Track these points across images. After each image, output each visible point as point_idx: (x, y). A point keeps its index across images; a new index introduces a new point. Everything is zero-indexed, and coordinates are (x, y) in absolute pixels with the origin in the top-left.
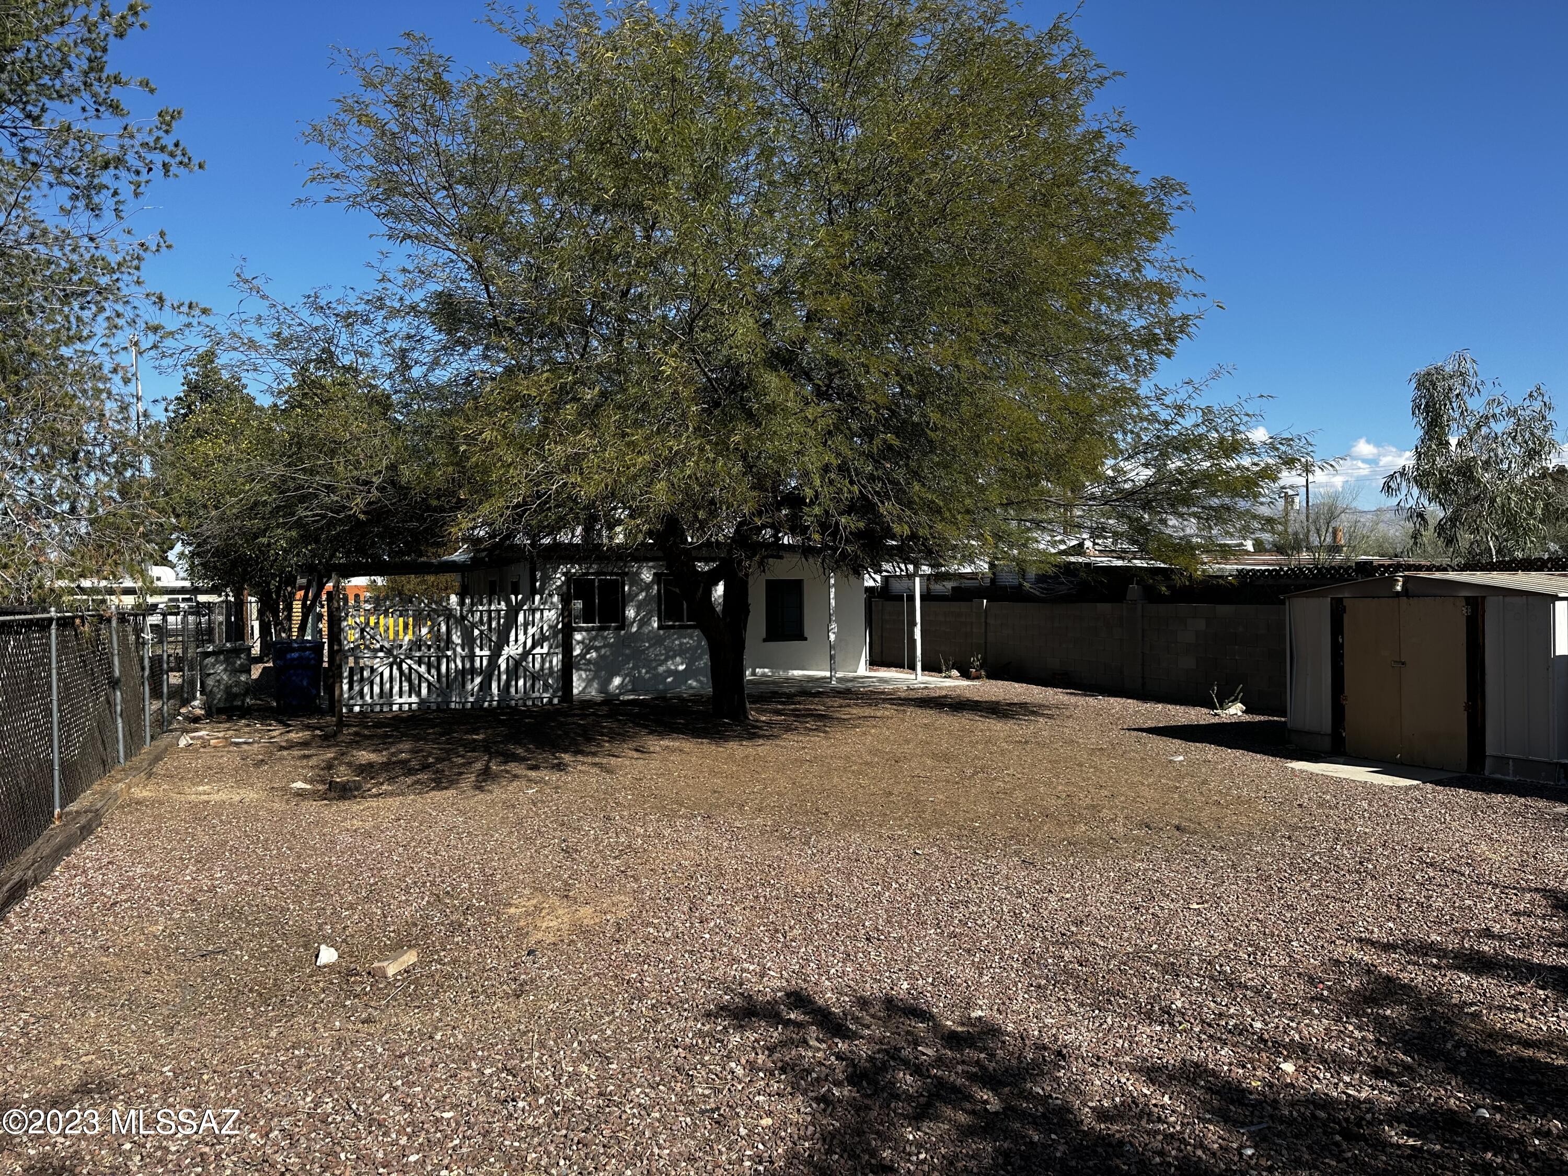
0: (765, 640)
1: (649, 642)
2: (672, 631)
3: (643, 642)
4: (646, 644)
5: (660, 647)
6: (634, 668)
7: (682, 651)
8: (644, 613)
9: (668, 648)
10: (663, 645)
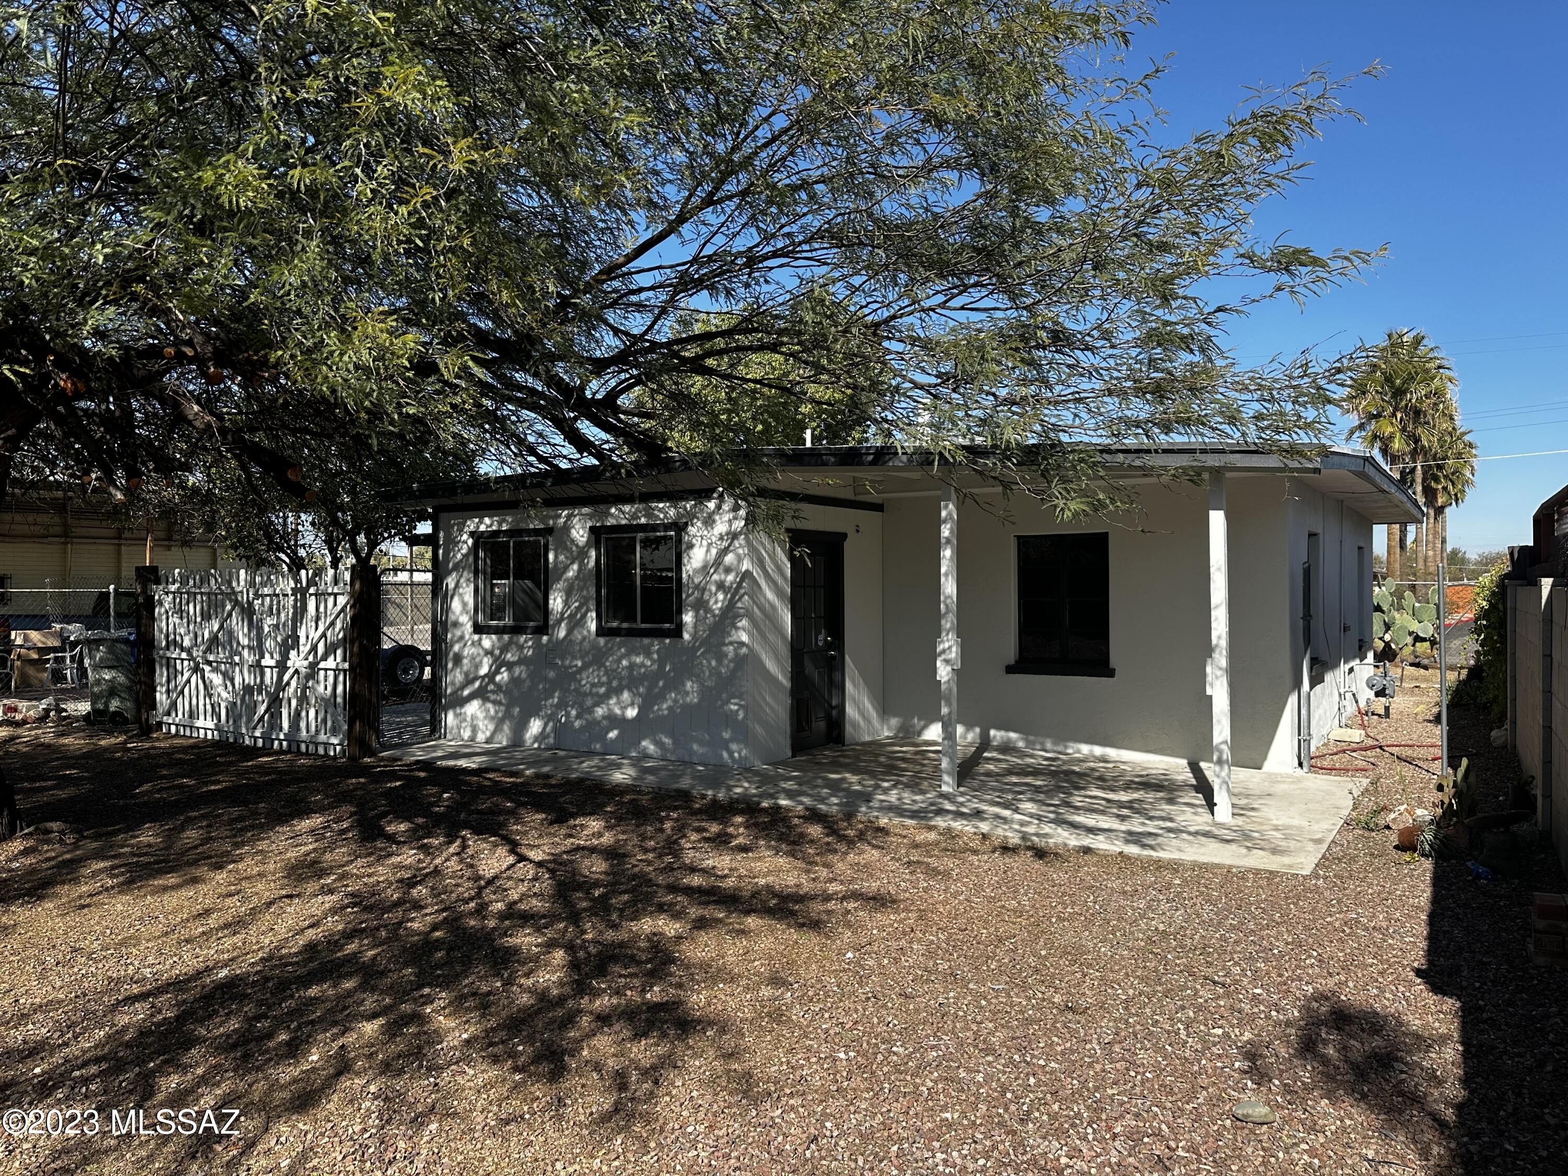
0: (1010, 670)
1: (582, 658)
2: (618, 639)
3: (574, 658)
4: (579, 663)
5: (599, 669)
6: (563, 705)
7: (631, 681)
8: (577, 604)
9: (609, 673)
10: (603, 665)
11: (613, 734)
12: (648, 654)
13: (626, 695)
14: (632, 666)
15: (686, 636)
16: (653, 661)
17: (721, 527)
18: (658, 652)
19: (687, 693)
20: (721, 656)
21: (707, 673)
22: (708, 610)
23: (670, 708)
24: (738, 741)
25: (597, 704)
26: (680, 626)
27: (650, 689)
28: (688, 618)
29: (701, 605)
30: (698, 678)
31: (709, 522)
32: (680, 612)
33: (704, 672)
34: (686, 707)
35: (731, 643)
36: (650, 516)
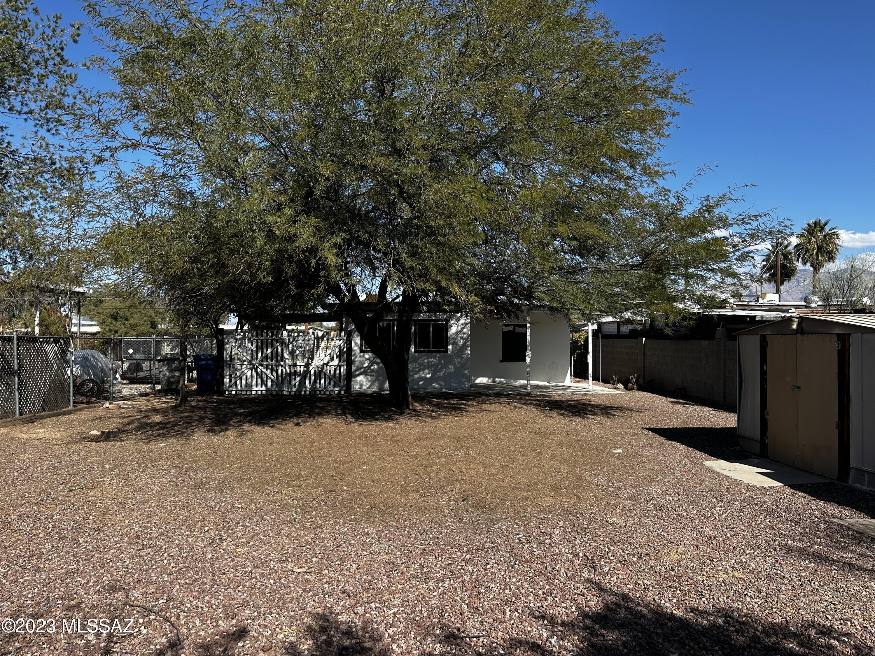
0: (501, 361)
2: (423, 354)
5: (415, 363)
7: (429, 366)
9: (420, 364)
10: (417, 362)
11: (421, 383)
12: (435, 358)
13: (427, 371)
14: (429, 362)
15: (449, 352)
16: (437, 360)
17: (462, 321)
18: (438, 357)
19: (450, 369)
20: (461, 358)
21: (457, 363)
22: (457, 345)
23: (443, 374)
24: (468, 382)
25: (415, 374)
26: (447, 350)
27: (436, 368)
28: (450, 347)
29: (455, 344)
30: (454, 364)
31: (458, 320)
32: (447, 346)
33: (455, 362)
34: (449, 373)
35: (465, 354)
36: (436, 316)
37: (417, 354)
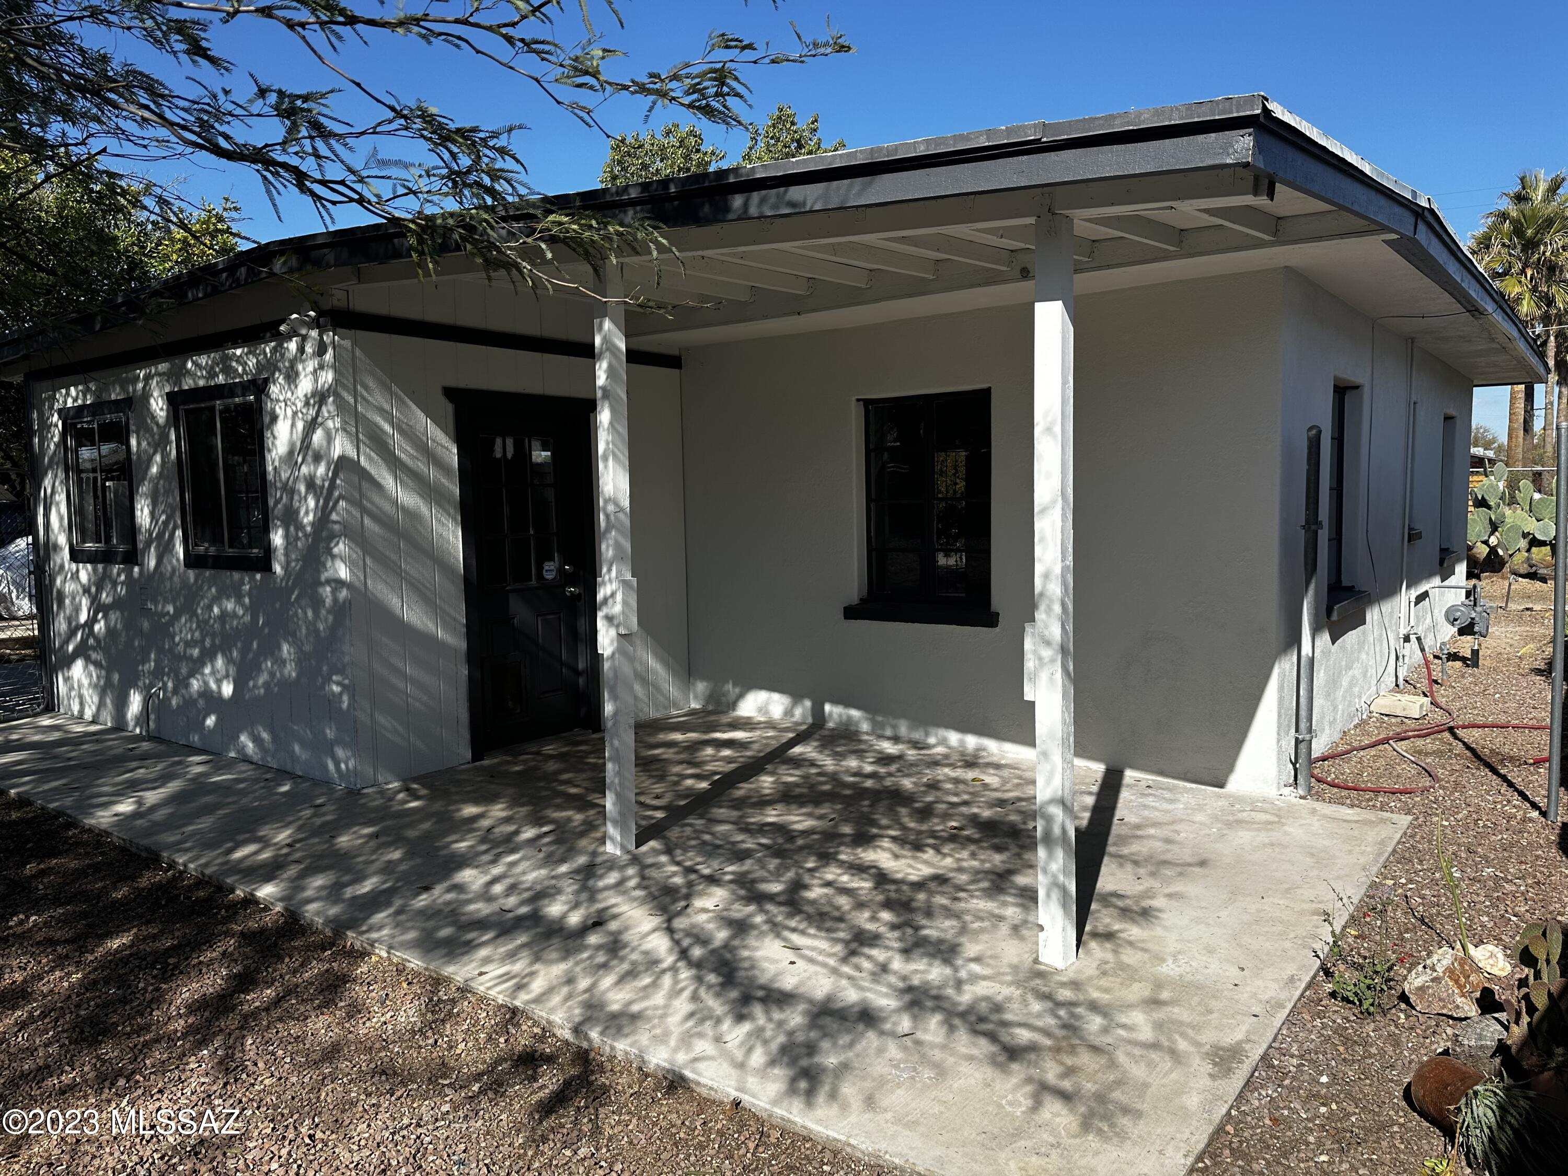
0: (851, 613)
1: (174, 602)
2: (207, 573)
3: (166, 601)
4: (171, 609)
5: (191, 620)
6: (157, 674)
7: (224, 639)
8: (163, 517)
9: (203, 625)
10: (194, 613)
11: (210, 721)
12: (239, 597)
13: (220, 662)
14: (224, 615)
15: (278, 569)
16: (246, 610)
17: (305, 385)
18: (250, 594)
19: (284, 662)
20: (317, 603)
21: (304, 631)
22: (300, 526)
23: (267, 685)
24: (345, 746)
25: (192, 674)
26: (268, 551)
27: (244, 652)
28: (277, 539)
29: (290, 518)
30: (294, 638)
31: (292, 377)
32: (266, 530)
33: (299, 628)
34: (285, 683)
35: (328, 582)
36: (228, 370)
37: (191, 574)
